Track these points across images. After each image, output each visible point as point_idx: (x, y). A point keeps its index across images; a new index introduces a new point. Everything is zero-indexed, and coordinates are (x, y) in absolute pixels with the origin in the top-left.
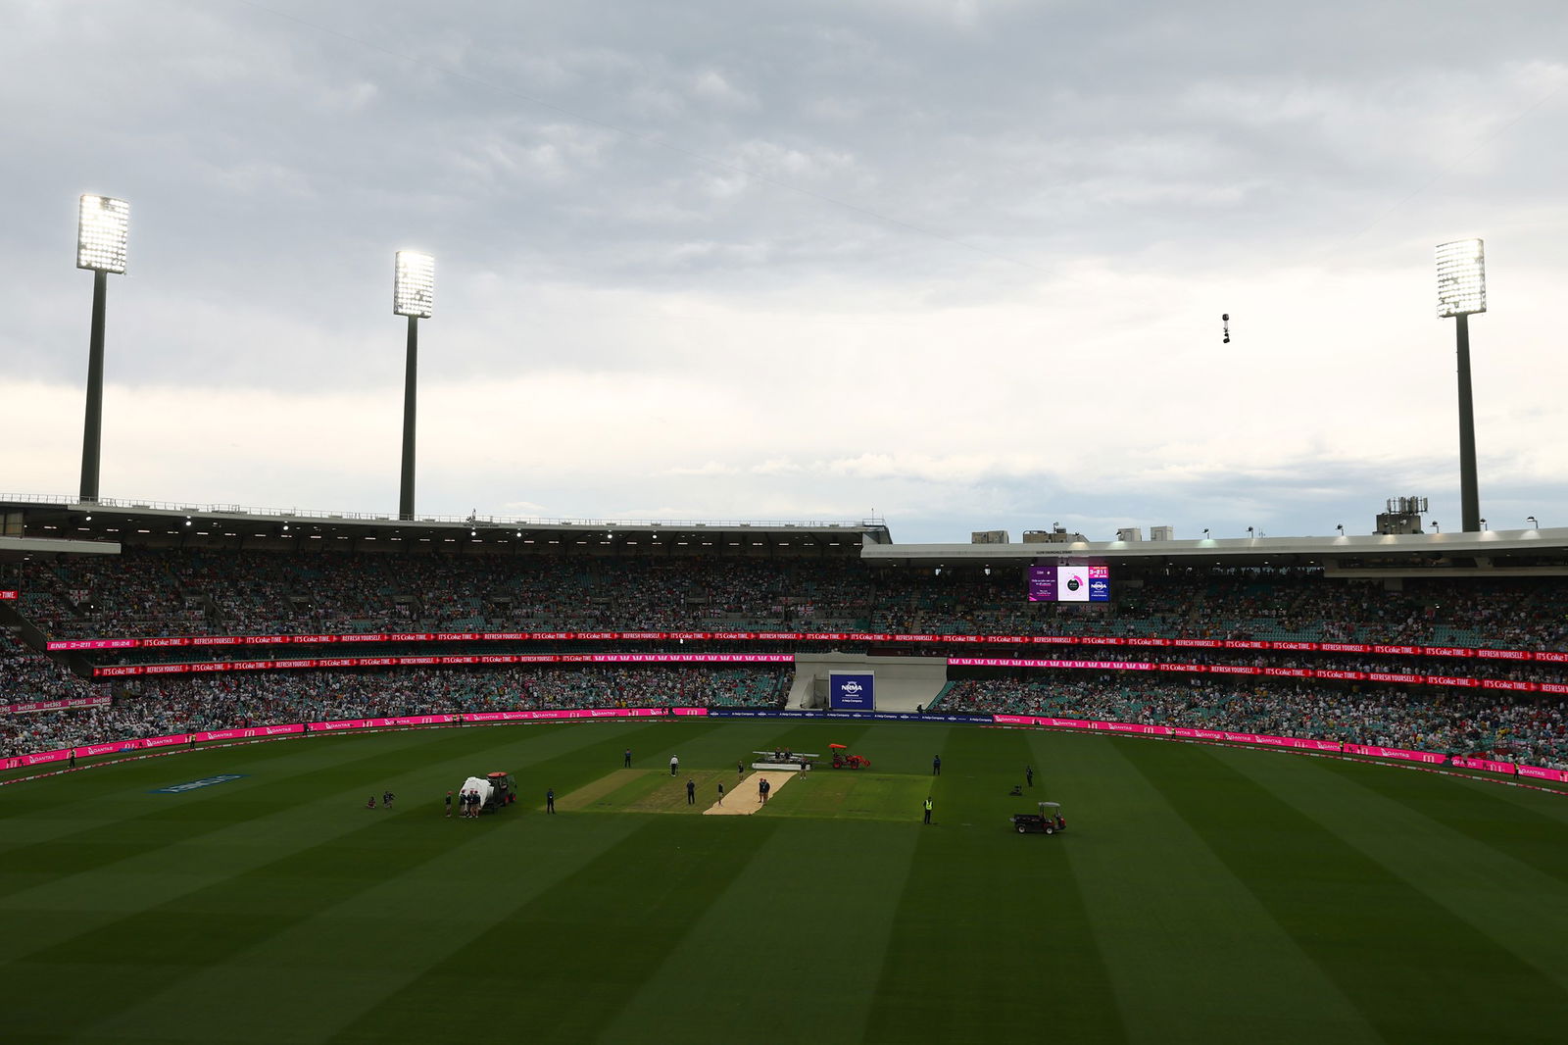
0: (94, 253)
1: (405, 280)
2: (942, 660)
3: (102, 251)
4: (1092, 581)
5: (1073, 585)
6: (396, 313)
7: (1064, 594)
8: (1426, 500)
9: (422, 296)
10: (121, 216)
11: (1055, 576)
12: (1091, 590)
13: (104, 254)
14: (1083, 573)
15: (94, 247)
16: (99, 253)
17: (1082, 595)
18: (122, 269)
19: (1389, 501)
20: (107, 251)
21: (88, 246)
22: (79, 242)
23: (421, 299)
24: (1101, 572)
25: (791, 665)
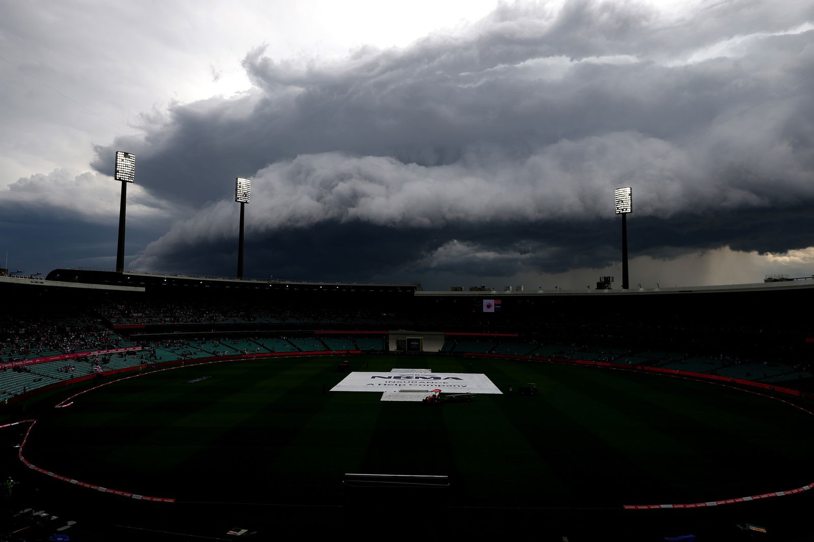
0: (122, 174)
1: (240, 189)
2: (443, 333)
3: (125, 173)
4: (495, 305)
5: (489, 306)
6: (236, 201)
7: (485, 310)
8: (613, 278)
9: (246, 195)
10: (132, 160)
11: (482, 303)
12: (495, 308)
13: (126, 175)
14: (492, 302)
15: (122, 172)
16: (124, 174)
17: (492, 310)
18: (132, 181)
19: (600, 278)
20: (127, 174)
21: (120, 171)
22: (116, 170)
23: (246, 196)
24: (499, 302)
25: (387, 336)
